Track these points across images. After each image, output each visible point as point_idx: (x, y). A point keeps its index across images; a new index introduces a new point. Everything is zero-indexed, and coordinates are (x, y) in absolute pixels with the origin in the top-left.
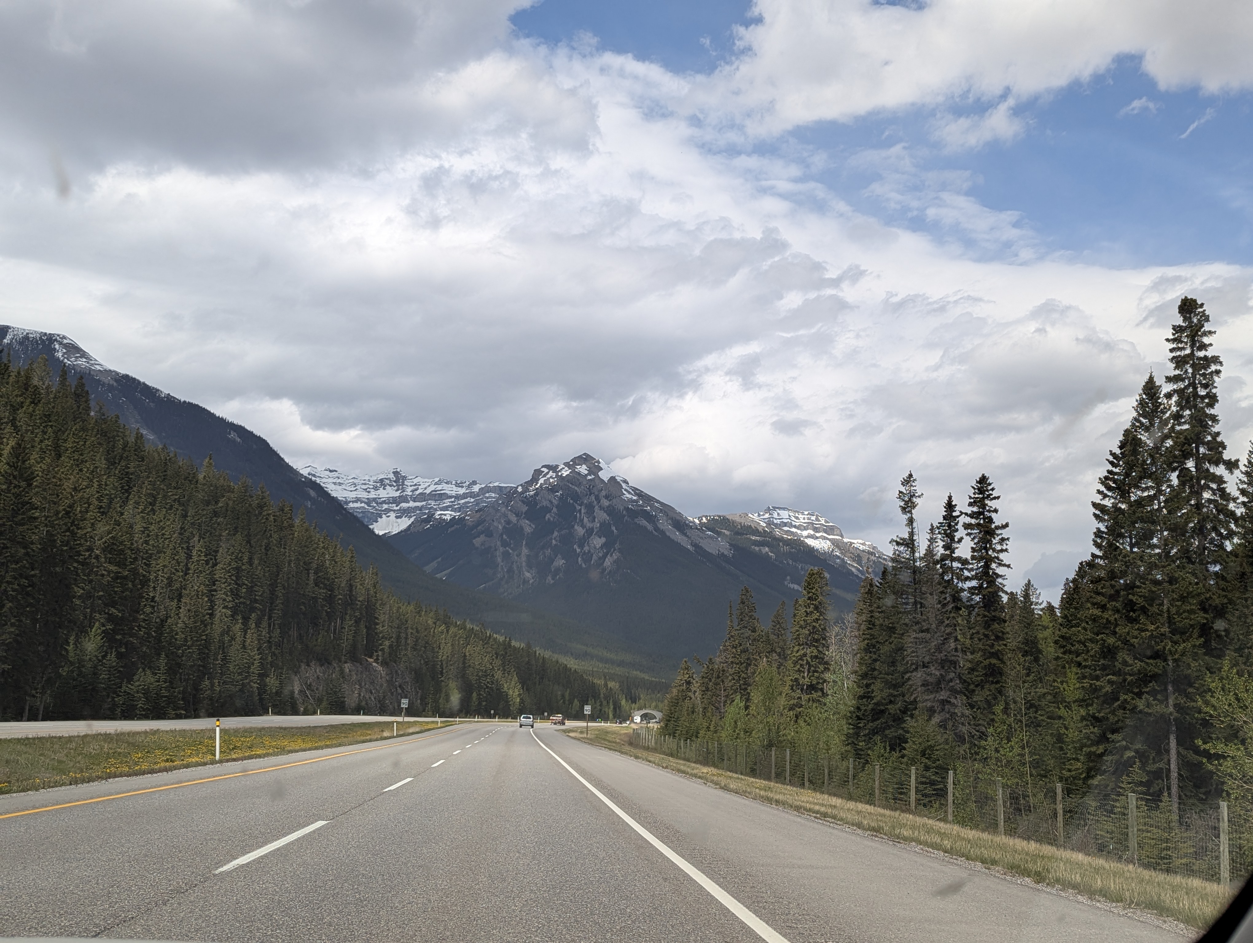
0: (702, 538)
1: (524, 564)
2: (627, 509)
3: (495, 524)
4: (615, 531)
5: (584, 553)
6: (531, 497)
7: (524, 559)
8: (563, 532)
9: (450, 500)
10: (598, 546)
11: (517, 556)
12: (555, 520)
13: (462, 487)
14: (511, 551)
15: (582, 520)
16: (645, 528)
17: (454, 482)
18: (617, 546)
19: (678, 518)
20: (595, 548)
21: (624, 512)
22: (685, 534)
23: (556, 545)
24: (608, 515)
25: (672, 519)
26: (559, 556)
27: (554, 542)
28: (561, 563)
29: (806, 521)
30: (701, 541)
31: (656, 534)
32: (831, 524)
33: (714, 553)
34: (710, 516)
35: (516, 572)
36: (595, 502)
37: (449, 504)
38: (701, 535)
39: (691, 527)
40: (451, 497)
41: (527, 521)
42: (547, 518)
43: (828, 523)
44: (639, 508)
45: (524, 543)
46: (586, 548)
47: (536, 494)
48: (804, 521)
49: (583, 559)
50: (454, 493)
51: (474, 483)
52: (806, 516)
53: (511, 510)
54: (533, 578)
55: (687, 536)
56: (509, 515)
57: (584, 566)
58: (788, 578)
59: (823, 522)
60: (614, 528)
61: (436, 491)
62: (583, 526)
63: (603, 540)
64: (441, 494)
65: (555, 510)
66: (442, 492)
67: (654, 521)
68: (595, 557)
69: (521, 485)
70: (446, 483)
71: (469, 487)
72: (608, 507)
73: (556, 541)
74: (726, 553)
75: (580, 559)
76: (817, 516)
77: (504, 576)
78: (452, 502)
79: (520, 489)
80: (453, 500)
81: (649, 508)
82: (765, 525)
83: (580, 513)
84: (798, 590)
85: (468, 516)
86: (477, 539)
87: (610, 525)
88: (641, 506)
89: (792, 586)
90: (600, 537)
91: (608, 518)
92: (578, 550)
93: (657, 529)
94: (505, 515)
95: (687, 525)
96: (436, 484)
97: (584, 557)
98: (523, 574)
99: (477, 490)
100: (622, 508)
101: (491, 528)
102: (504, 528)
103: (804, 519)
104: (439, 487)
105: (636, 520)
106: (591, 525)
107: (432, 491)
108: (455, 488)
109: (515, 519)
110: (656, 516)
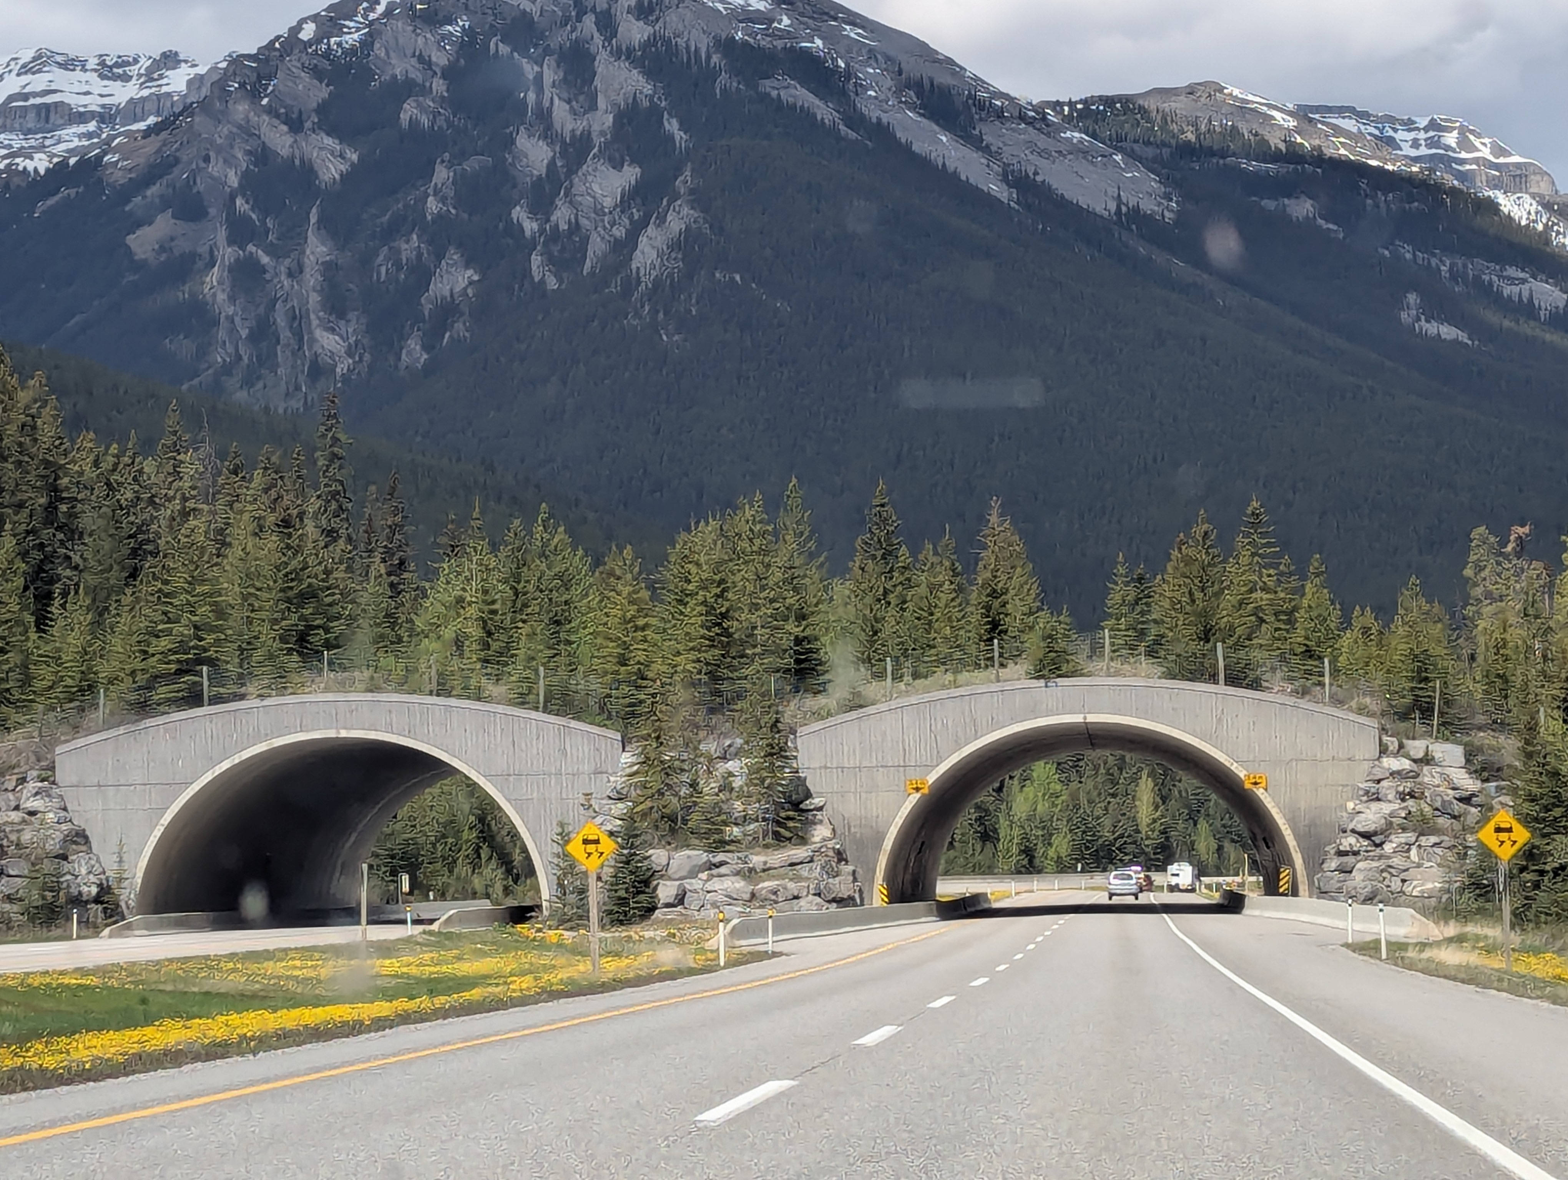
0: (1044, 153)
1: (314, 299)
2: (727, 46)
3: (215, 168)
4: (679, 136)
5: (555, 235)
6: (345, 52)
7: (312, 278)
8: (472, 164)
9: (82, 129)
10: (608, 202)
11: (290, 275)
12: (441, 122)
13: (125, 78)
14: (265, 259)
15: (544, 116)
16: (807, 115)
17: (92, 63)
18: (685, 180)
19: (944, 79)
20: (599, 211)
21: (715, 58)
22: (977, 143)
23: (440, 217)
24: (649, 74)
25: (917, 85)
26: (453, 255)
27: (433, 205)
28: (462, 283)
29: (1424, 151)
30: (1043, 163)
31: (852, 135)
32: (1516, 159)
33: (1099, 209)
34: (1071, 104)
35: (285, 335)
36: (598, 39)
37: (76, 143)
38: (1042, 142)
39: (999, 114)
40: (82, 117)
41: (328, 141)
42: (405, 117)
43: (1508, 154)
44: (779, 44)
45: (313, 219)
46: (562, 215)
47: (367, 43)
48: (1414, 153)
49: (549, 259)
50: (93, 103)
51: (170, 60)
52: (1422, 135)
53: (270, 111)
54: (350, 353)
55: (986, 150)
56: (264, 129)
57: (552, 283)
58: (1412, 298)
59: (1485, 153)
60: (672, 126)
61: (25, 97)
62: (548, 133)
63: (631, 174)
64: (47, 106)
65: (439, 86)
66: (49, 99)
67: (844, 93)
68: (597, 246)
69: (315, 18)
70: (64, 66)
71: (149, 76)
72: (647, 45)
73: (443, 200)
74: (1148, 206)
75: (536, 260)
76: (1463, 131)
77: (239, 358)
78: (89, 135)
79: (308, 32)
80: (92, 126)
81: (819, 42)
82: (1292, 123)
83: (540, 90)
84: (1456, 341)
85: (114, 151)
86: (145, 232)
87: (655, 114)
88: (784, 34)
89: (1432, 328)
90: (618, 165)
91: (648, 89)
92: (530, 226)
93: (855, 120)
94: (247, 131)
95: (981, 105)
96: (26, 70)
97: (555, 249)
98: (313, 340)
99: (182, 87)
100: (703, 43)
101: (200, 186)
102: (246, 176)
103: (1415, 144)
104: (38, 82)
105: (766, 86)
106: (580, 125)
107: (11, 98)
108: (98, 85)
109: (289, 140)
110: (849, 74)
